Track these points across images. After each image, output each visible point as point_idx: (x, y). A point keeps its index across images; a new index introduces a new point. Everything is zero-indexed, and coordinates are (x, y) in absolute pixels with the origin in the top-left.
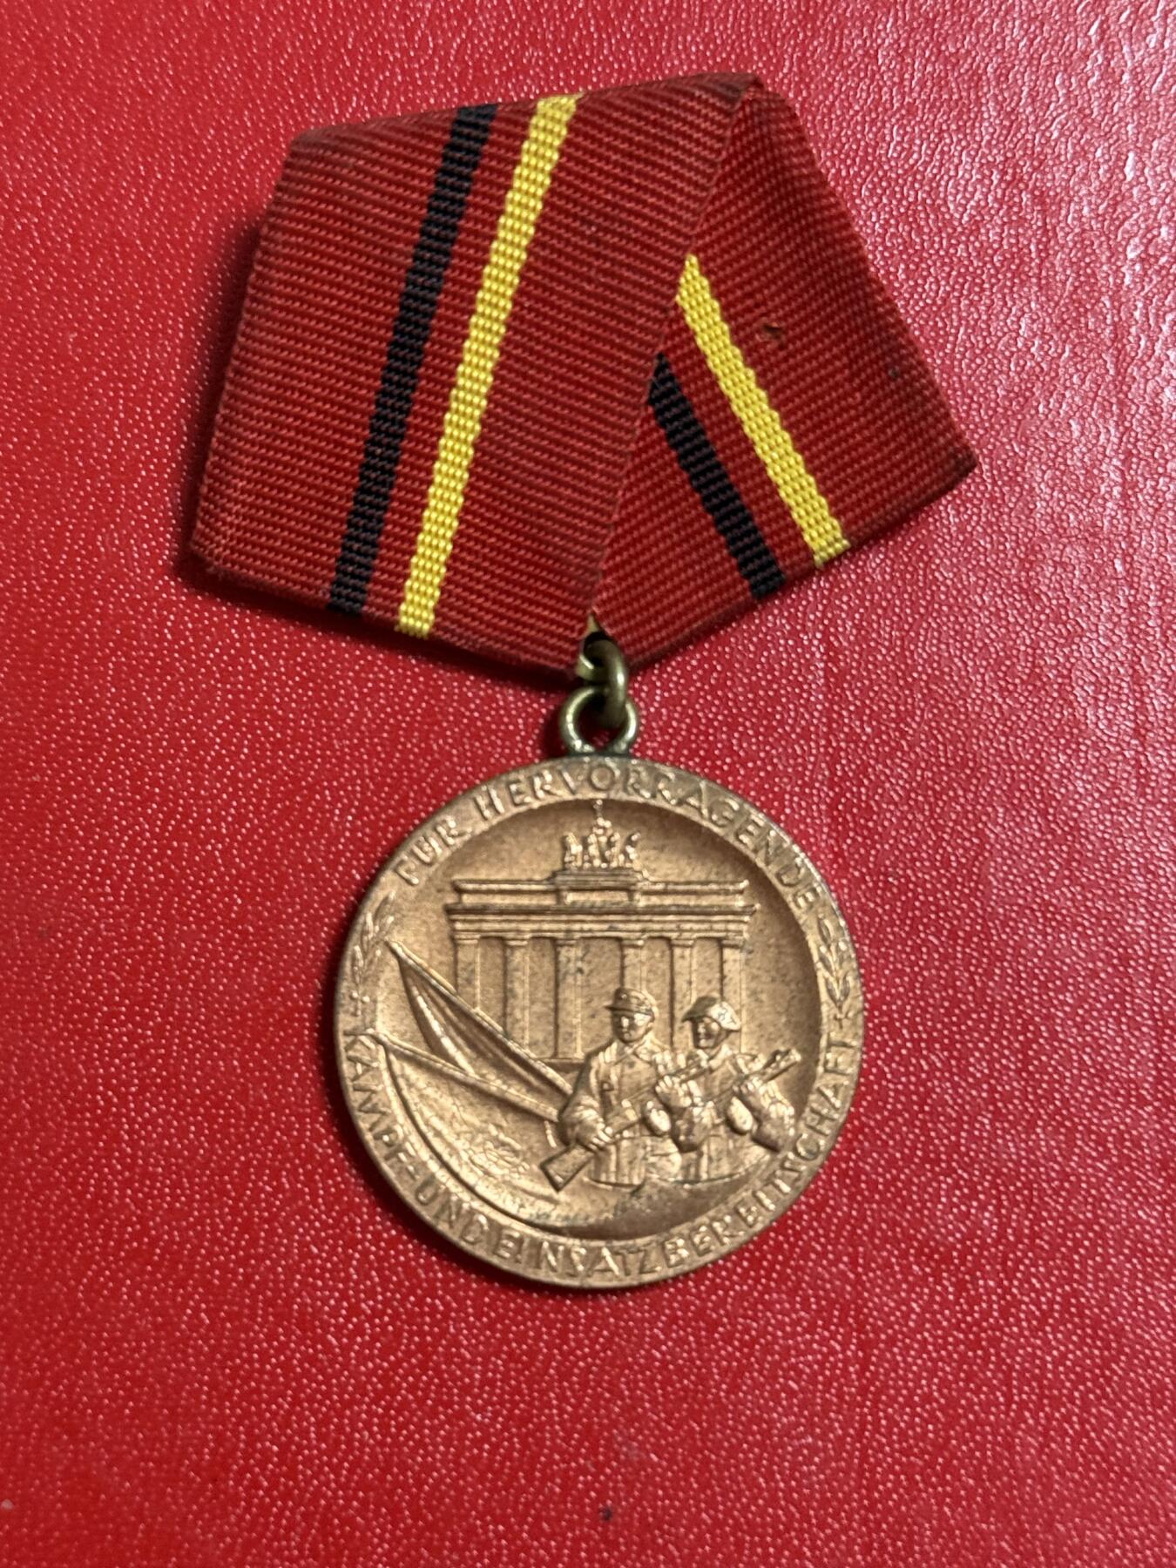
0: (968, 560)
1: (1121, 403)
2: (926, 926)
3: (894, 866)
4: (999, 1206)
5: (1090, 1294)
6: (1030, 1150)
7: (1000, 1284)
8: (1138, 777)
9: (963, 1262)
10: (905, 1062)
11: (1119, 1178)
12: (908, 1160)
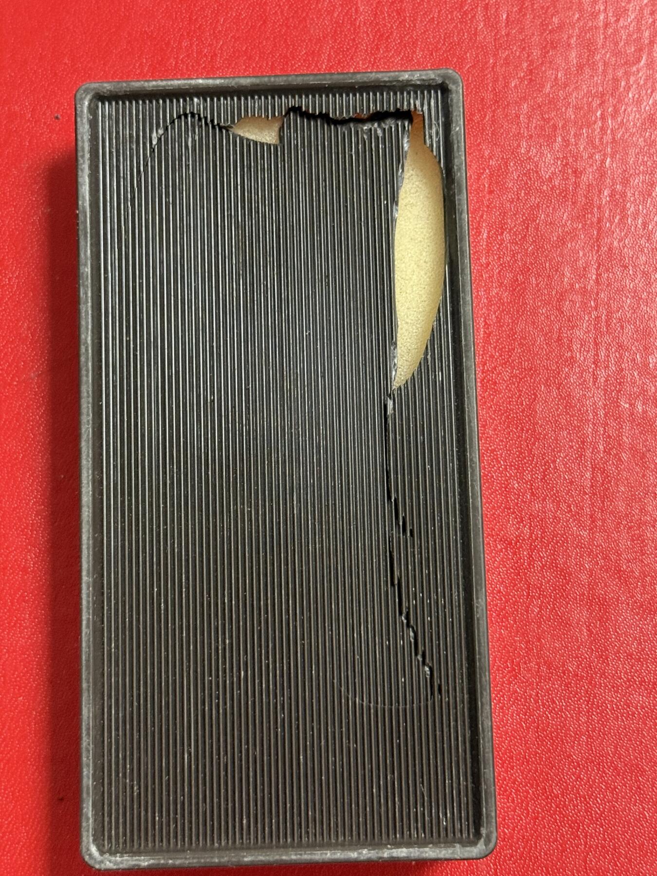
0: (538, 297)
1: (599, 246)
2: (513, 425)
3: (503, 403)
4: (531, 526)
5: (561, 561)
6: (543, 507)
7: (529, 554)
8: (593, 378)
9: (516, 544)
10: (501, 473)
11: (574, 520)
12: (499, 507)
